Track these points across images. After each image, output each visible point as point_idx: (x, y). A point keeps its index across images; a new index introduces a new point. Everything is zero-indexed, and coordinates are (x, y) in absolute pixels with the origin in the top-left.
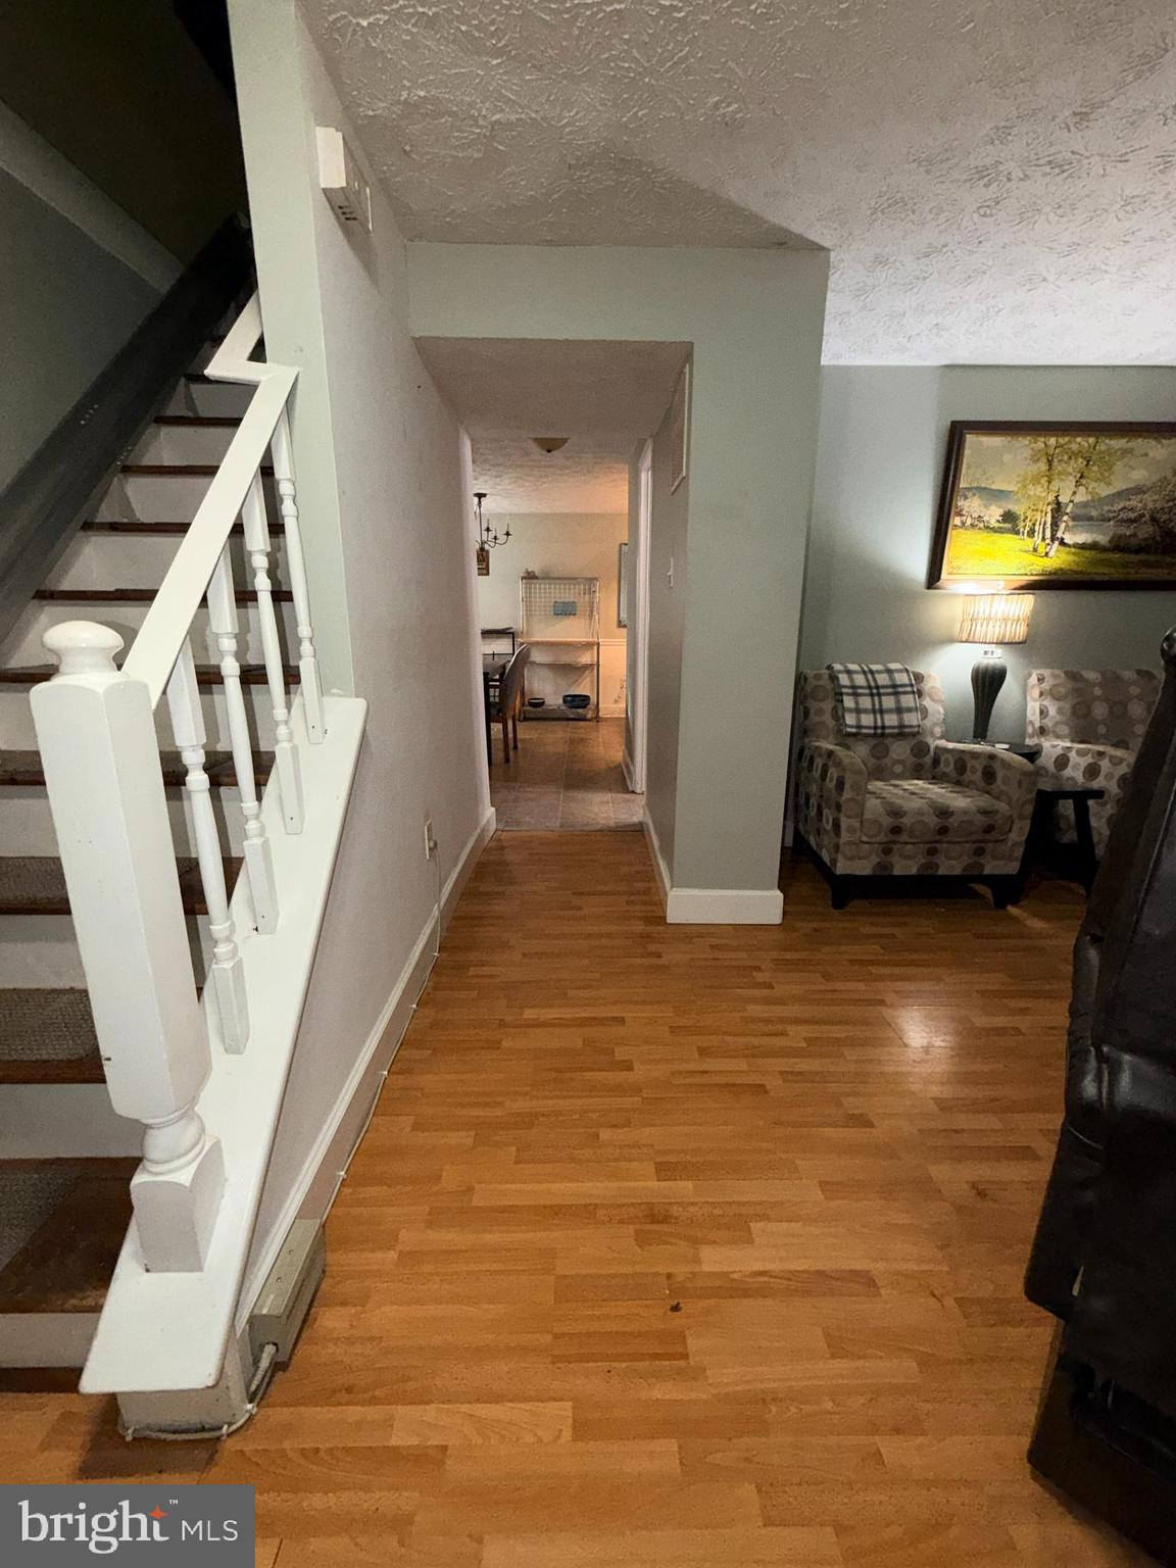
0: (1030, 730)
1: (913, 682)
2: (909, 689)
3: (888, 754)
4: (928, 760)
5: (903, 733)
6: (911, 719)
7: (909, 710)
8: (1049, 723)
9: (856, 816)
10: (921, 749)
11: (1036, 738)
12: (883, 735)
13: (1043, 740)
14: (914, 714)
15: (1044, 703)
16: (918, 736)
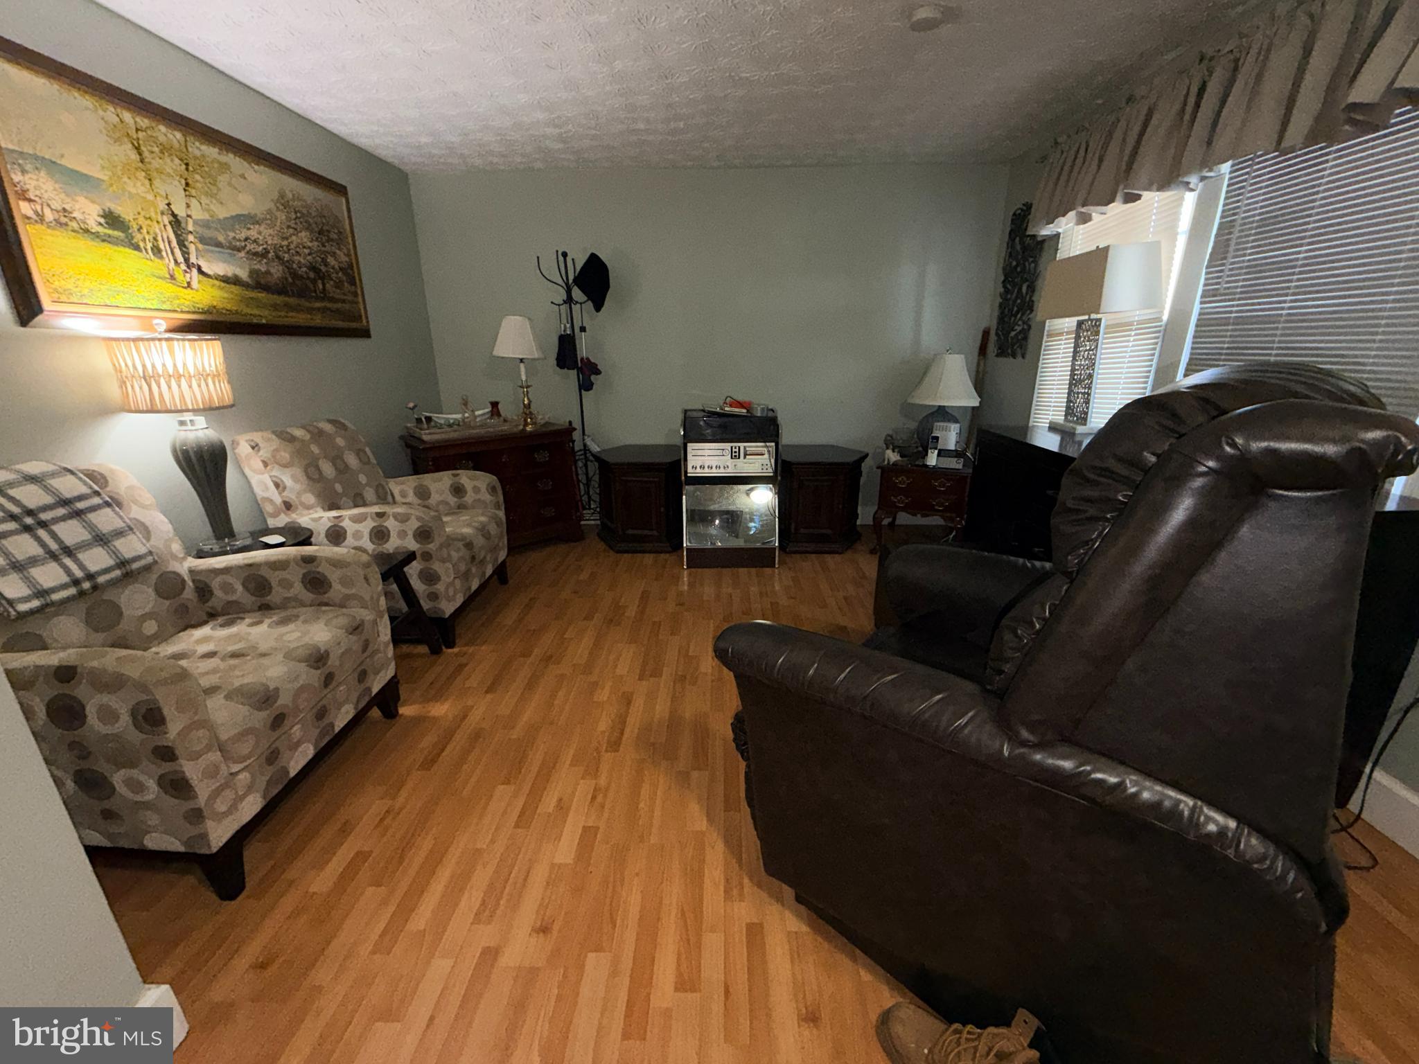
0: (269, 508)
1: (96, 488)
2: (96, 501)
3: (121, 614)
4: (189, 593)
5: (128, 572)
6: (131, 547)
7: (119, 534)
8: (290, 495)
9: (209, 748)
10: (169, 586)
11: (283, 515)
12: (95, 588)
13: (294, 516)
14: (131, 537)
15: (273, 473)
16: (155, 568)
